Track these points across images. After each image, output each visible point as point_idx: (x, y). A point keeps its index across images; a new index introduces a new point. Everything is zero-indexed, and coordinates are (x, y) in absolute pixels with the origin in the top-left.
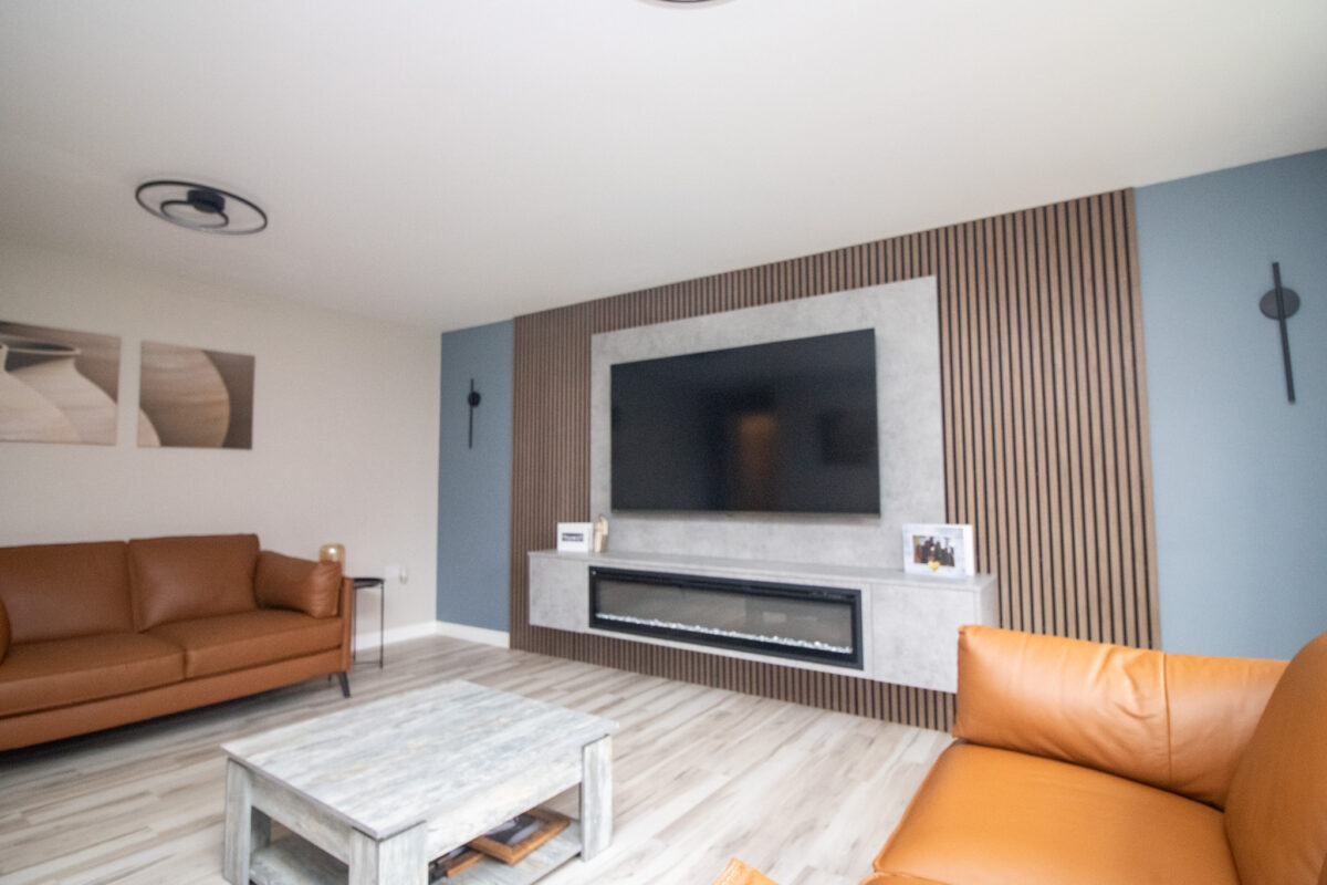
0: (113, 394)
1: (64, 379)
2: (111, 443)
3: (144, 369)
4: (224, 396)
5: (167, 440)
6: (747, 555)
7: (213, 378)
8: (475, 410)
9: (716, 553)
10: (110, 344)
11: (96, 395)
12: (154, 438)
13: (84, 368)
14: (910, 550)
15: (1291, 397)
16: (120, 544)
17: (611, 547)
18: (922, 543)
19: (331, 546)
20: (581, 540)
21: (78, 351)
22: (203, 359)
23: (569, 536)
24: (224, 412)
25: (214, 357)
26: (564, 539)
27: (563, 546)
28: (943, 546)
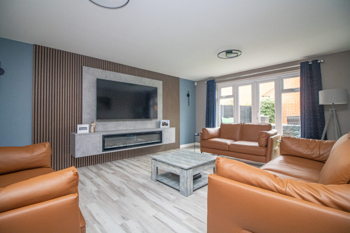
6: (132, 128)
9: (125, 129)
14: (161, 124)
15: (189, 105)
17: (96, 130)
18: (163, 123)
20: (87, 129)
23: (81, 129)
27: (79, 132)
28: (167, 123)
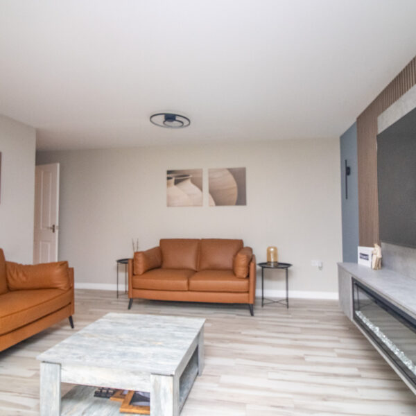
0: (201, 188)
1: (188, 185)
2: (202, 206)
3: (210, 179)
4: (235, 185)
5: (218, 203)
7: (230, 178)
8: (348, 177)
10: (199, 172)
11: (196, 189)
12: (213, 203)
13: (194, 182)
16: (198, 240)
19: (272, 247)
20: (368, 259)
21: (191, 176)
22: (227, 172)
23: (363, 255)
24: (235, 191)
25: (231, 170)
26: (361, 258)
